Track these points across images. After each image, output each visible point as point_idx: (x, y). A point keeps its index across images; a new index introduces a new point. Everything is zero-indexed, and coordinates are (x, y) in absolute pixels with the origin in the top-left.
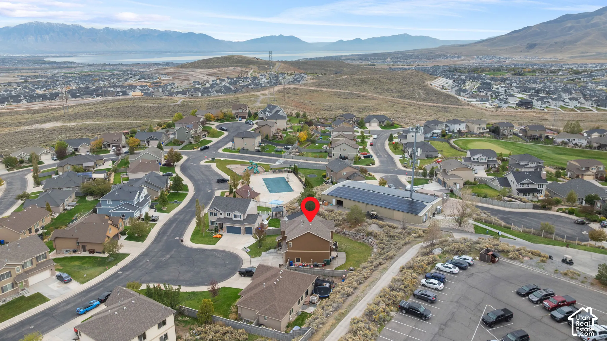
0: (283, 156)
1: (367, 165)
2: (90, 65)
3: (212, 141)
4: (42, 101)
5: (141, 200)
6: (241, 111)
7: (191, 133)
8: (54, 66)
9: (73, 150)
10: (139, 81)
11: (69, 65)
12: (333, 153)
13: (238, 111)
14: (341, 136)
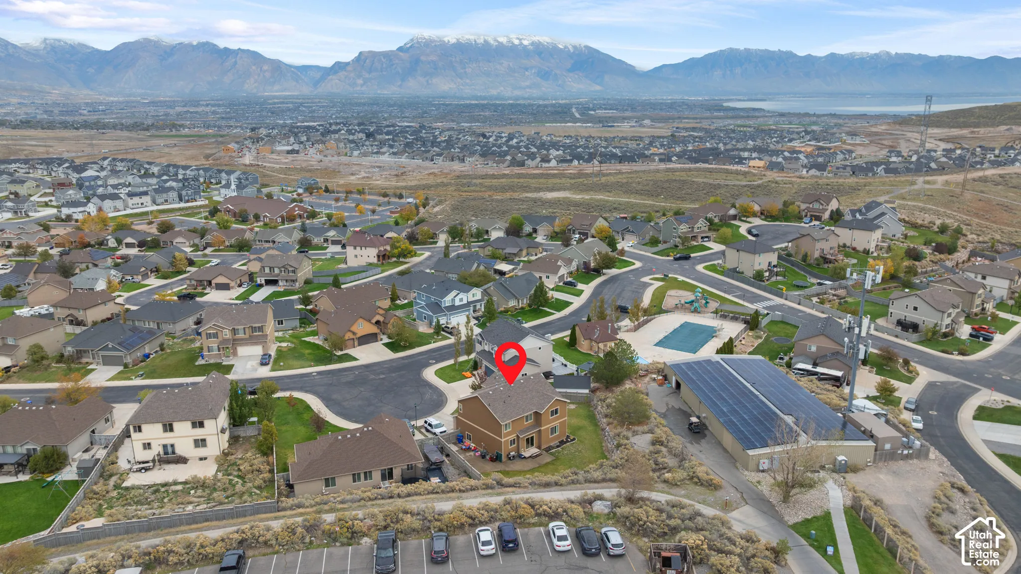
0: (784, 296)
1: (943, 352)
2: (782, 115)
3: (711, 249)
4: (620, 163)
5: (457, 303)
6: (816, 206)
7: (680, 231)
8: (730, 114)
9: (531, 231)
10: (807, 145)
11: (752, 114)
12: (890, 310)
13: (811, 206)
14: (949, 281)
